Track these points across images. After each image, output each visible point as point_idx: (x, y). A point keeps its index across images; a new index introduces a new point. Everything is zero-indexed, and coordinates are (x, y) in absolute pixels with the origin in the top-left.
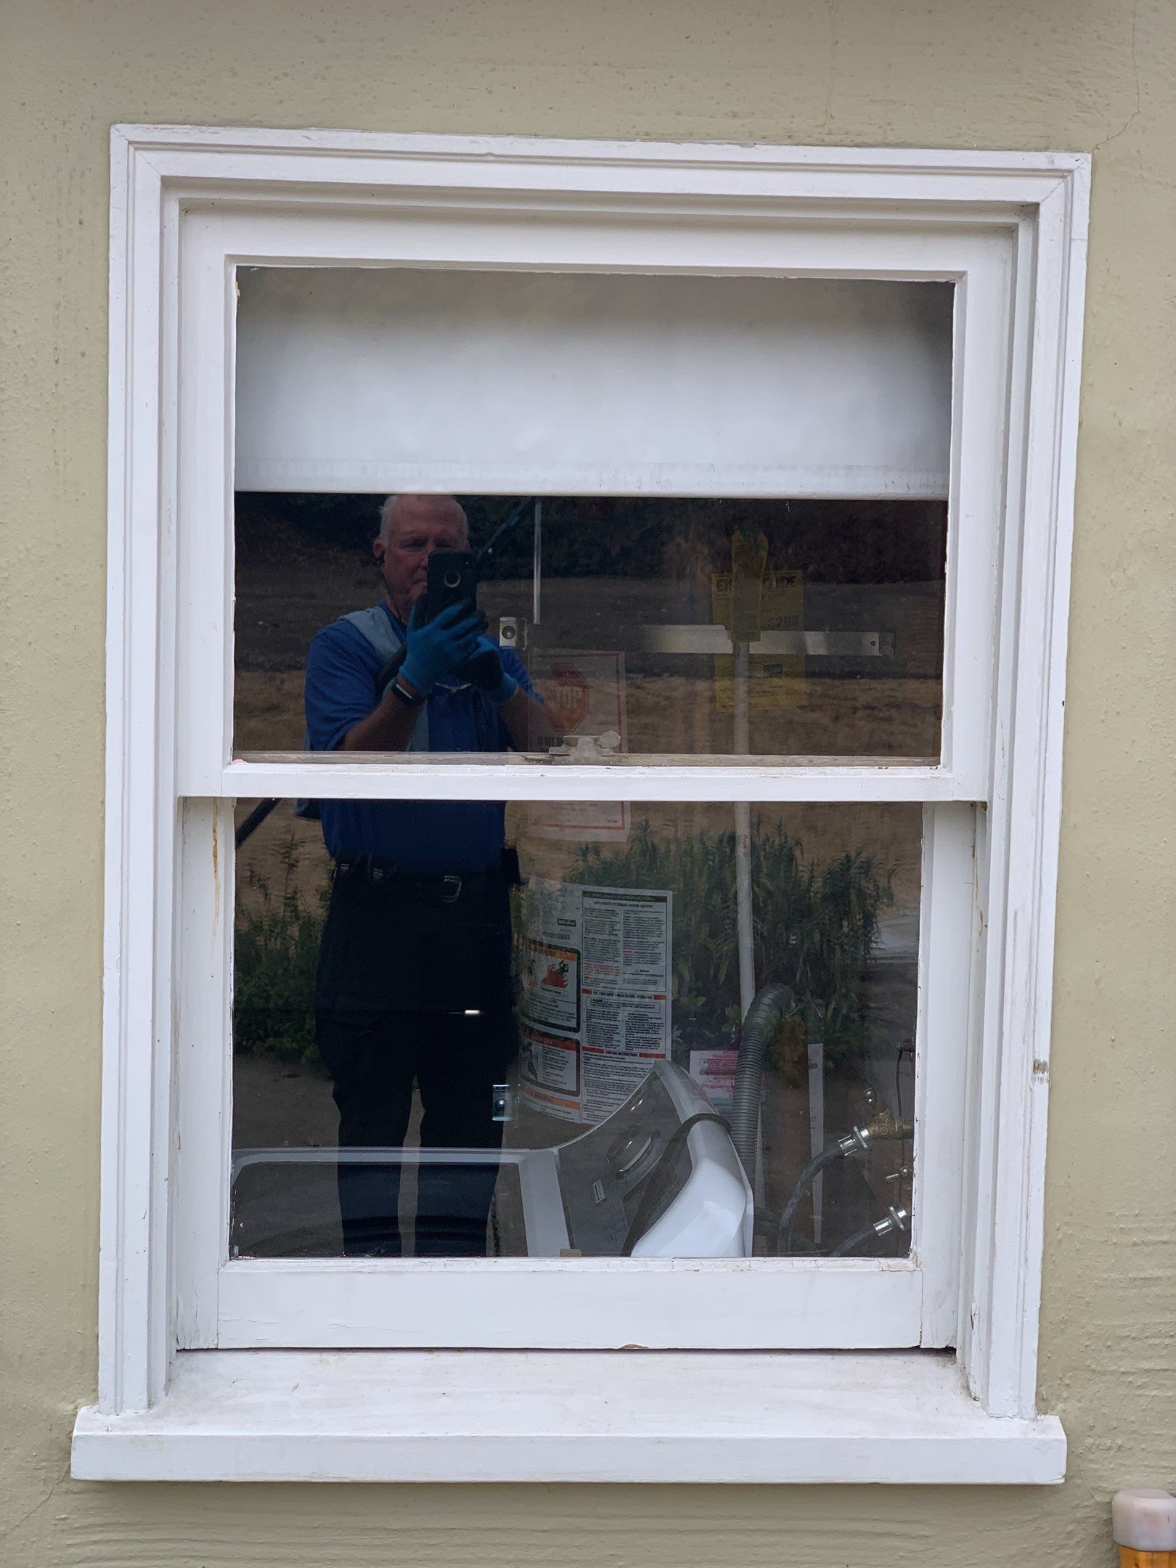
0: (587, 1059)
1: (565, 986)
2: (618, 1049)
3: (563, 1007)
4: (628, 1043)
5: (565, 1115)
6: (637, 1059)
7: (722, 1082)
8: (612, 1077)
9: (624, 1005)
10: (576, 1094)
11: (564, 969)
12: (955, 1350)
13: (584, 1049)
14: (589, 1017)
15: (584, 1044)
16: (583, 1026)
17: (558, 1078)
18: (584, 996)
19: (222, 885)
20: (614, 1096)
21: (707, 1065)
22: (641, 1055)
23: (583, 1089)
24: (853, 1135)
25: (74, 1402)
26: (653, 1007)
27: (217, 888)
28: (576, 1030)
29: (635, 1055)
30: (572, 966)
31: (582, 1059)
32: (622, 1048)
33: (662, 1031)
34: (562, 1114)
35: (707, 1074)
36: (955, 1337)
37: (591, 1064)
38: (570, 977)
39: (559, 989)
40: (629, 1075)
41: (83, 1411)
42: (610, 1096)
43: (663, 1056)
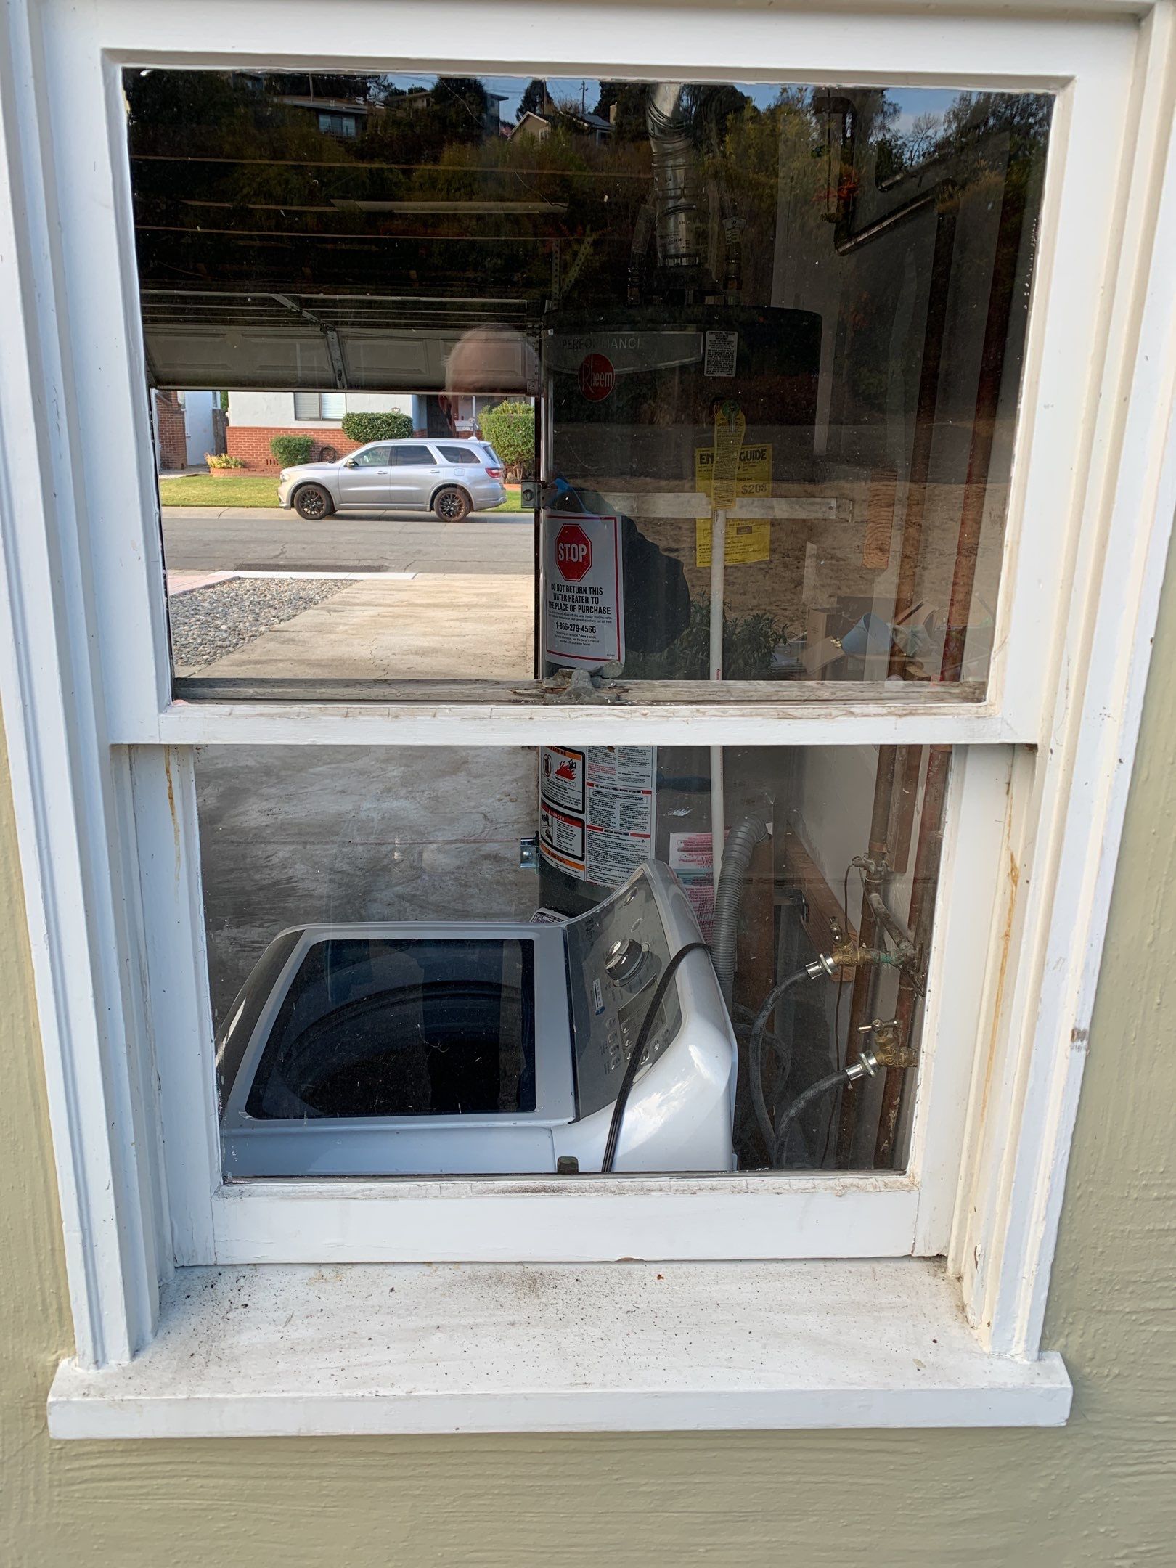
0: (590, 834)
1: (573, 779)
2: (614, 829)
3: (571, 794)
4: (621, 826)
5: (574, 873)
6: (629, 837)
7: (695, 857)
8: (609, 849)
9: (619, 797)
10: (582, 859)
11: (572, 766)
12: (946, 1257)
13: (588, 827)
14: (592, 804)
15: (588, 823)
16: (587, 810)
17: (568, 846)
18: (587, 788)
19: (181, 828)
20: (611, 864)
21: (683, 844)
22: (633, 835)
23: (587, 857)
24: (819, 962)
25: (56, 1352)
26: (641, 799)
27: (177, 831)
28: (582, 812)
29: (627, 834)
30: (579, 763)
31: (586, 835)
32: (617, 829)
33: (648, 817)
34: (572, 872)
35: (684, 851)
36: (947, 1247)
37: (593, 839)
38: (577, 772)
39: (568, 780)
40: (623, 849)
41: (64, 1363)
42: (608, 863)
43: (649, 836)
